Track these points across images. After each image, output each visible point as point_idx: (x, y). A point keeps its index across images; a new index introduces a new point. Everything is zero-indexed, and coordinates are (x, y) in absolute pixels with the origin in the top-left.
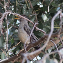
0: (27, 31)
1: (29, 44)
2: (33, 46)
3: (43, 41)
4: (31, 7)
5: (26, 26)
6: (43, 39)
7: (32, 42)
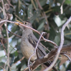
0: (33, 43)
1: (35, 60)
2: (41, 62)
3: (53, 55)
4: (39, 8)
5: (31, 36)
6: (53, 53)
7: (39, 57)
